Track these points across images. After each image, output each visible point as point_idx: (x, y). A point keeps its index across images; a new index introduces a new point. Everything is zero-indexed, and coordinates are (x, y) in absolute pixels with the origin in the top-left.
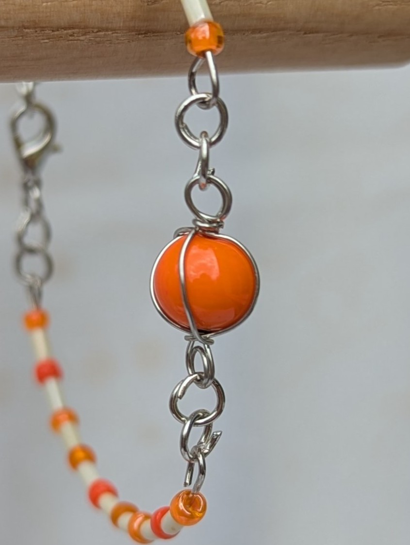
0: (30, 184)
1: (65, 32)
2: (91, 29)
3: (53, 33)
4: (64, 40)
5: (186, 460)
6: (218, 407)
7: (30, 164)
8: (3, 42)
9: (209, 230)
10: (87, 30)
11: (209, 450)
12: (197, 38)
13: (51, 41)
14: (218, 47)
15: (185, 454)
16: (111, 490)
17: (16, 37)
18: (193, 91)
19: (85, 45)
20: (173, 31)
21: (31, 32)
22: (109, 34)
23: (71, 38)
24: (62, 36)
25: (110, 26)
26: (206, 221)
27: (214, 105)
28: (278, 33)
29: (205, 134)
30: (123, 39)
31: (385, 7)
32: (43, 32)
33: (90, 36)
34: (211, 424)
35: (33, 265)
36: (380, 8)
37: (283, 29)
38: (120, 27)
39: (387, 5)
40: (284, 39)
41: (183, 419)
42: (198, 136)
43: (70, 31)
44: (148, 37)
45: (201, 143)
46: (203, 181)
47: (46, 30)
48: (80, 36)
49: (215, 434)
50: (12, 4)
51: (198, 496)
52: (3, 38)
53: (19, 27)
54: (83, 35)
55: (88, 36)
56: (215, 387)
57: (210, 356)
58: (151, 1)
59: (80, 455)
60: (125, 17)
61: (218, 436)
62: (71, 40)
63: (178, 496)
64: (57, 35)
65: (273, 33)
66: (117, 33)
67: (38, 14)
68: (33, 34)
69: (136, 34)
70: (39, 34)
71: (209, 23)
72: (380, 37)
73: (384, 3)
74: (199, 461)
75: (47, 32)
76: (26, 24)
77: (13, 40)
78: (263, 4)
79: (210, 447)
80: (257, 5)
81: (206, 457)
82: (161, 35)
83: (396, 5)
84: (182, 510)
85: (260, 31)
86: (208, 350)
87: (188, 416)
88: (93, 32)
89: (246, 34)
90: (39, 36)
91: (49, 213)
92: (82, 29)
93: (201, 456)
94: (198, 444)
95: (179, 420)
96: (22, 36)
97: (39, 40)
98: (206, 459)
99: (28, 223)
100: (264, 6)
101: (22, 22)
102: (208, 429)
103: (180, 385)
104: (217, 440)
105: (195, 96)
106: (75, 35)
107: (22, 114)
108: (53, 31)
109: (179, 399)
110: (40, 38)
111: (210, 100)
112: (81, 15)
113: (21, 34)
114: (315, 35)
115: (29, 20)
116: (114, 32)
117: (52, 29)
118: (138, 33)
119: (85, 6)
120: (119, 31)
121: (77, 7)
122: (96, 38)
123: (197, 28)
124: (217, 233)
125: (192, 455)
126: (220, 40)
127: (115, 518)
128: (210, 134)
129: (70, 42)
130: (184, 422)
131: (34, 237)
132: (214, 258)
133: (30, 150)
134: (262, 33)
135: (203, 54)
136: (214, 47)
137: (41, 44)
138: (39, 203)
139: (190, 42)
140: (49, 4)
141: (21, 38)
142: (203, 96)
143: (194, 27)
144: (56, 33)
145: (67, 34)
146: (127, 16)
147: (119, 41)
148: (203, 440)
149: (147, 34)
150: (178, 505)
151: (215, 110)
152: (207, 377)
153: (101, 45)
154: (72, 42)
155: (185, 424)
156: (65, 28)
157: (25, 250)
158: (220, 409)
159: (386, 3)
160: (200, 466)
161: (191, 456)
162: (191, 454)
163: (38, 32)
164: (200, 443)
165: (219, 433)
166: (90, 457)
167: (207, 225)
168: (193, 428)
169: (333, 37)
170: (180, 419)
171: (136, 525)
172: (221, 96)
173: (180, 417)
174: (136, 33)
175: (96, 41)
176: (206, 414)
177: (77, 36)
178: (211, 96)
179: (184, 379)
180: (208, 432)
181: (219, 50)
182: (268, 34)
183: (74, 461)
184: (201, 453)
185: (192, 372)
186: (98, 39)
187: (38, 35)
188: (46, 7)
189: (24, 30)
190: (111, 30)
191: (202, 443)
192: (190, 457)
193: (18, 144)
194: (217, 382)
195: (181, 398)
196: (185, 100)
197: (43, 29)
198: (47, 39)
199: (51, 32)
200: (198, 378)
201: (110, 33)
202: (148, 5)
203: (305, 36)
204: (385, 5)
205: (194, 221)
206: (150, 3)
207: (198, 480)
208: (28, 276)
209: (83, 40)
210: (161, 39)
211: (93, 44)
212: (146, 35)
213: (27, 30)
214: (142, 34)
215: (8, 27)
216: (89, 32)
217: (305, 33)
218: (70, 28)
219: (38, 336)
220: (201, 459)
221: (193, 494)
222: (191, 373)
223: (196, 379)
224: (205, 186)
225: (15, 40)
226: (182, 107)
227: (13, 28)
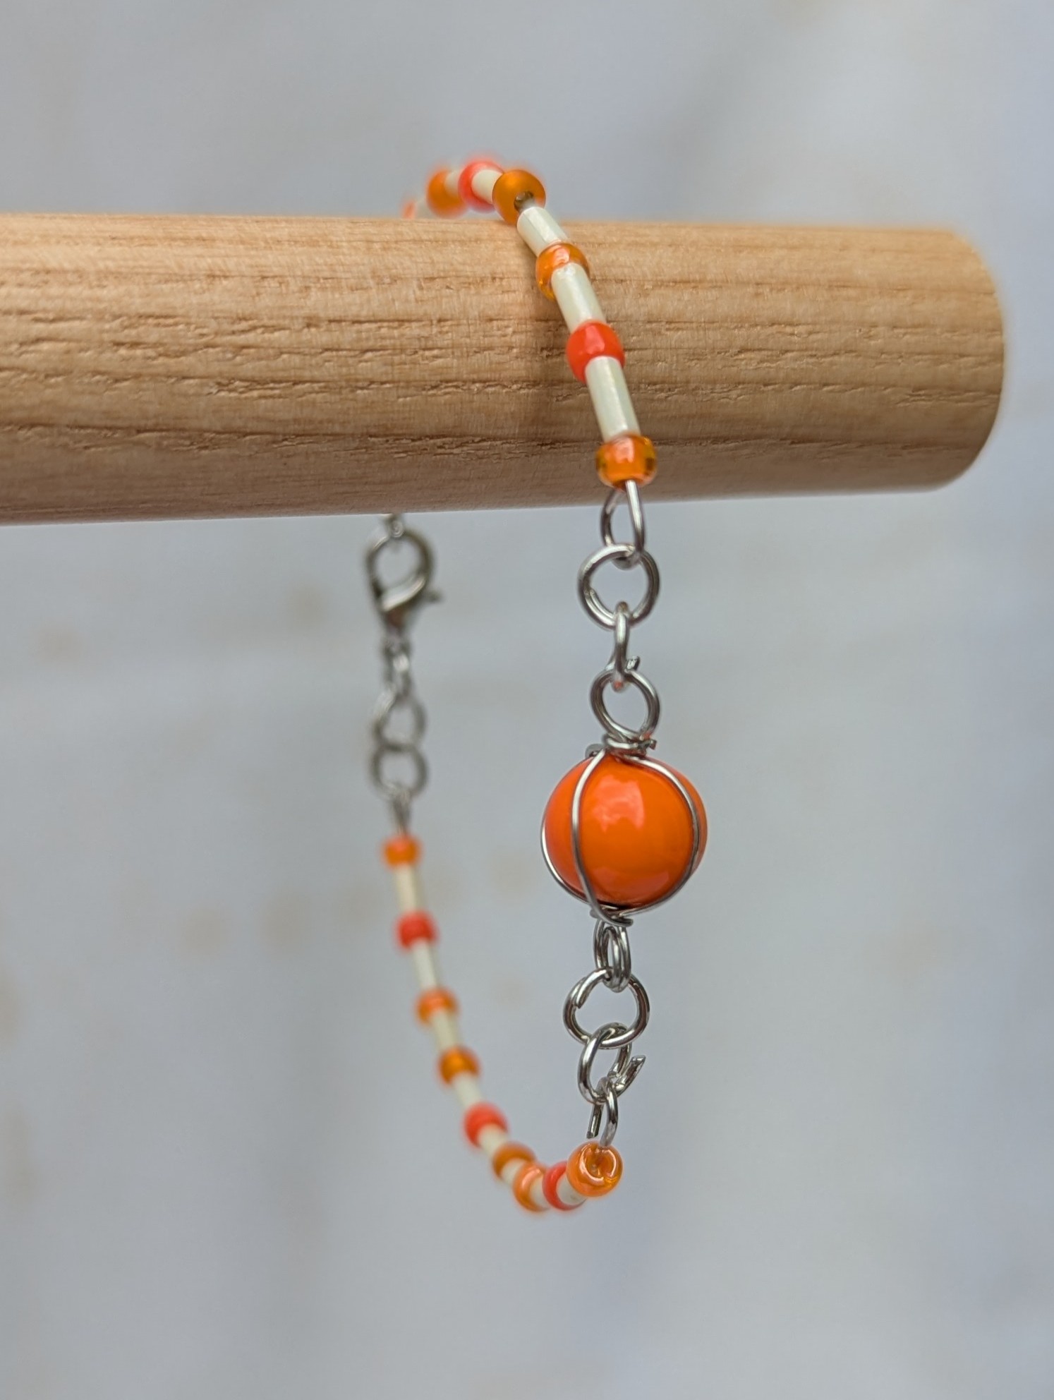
0: (394, 649)
1: (432, 441)
2: (471, 438)
3: (413, 444)
4: (429, 453)
5: (589, 1101)
6: (639, 1022)
7: (396, 620)
8: (336, 456)
9: (631, 752)
10: (465, 439)
11: (624, 1085)
12: (614, 461)
13: (410, 455)
14: (647, 474)
15: (585, 1092)
16: (498, 1122)
17: (357, 448)
18: (608, 540)
19: (460, 461)
20: (594, 440)
21: (379, 441)
22: (497, 445)
23: (440, 451)
24: (426, 447)
25: (499, 433)
26: (623, 739)
27: (637, 562)
28: (752, 442)
29: (623, 606)
30: (518, 452)
31: (914, 403)
32: (397, 442)
33: (469, 448)
34: (631, 1045)
35: (399, 770)
36: (908, 404)
37: (759, 437)
38: (514, 434)
39: (918, 400)
40: (761, 452)
41: (584, 1037)
42: (613, 608)
43: (439, 442)
44: (555, 448)
45: (616, 621)
46: (618, 677)
47: (402, 439)
48: (453, 448)
49: (634, 1060)
50: (352, 400)
51: (609, 1151)
52: (337, 451)
53: (362, 435)
54: (457, 447)
55: (465, 448)
56: (634, 990)
57: (625, 943)
58: (562, 396)
59: (457, 1062)
60: (523, 419)
61: (637, 1063)
62: (440, 454)
63: (579, 1152)
64: (419, 447)
65: (745, 442)
66: (510, 443)
67: (391, 415)
68: (382, 444)
69: (538, 445)
70: (391, 444)
71: (632, 437)
72: (904, 448)
73: (913, 398)
74: (607, 1102)
75: (404, 441)
76: (373, 431)
77: (352, 454)
78: (730, 399)
79: (627, 1082)
80: (722, 400)
81: (619, 1096)
82: (575, 446)
83: (929, 400)
84: (585, 1173)
85: (726, 439)
86: (623, 935)
87: (592, 1033)
88: (473, 442)
89: (703, 444)
90: (392, 448)
91: (422, 691)
92: (457, 437)
93: (611, 1094)
94: (609, 1075)
95: (578, 1039)
96: (366, 448)
97: (392, 453)
98: (618, 1099)
99: (393, 707)
100: (732, 402)
101: (367, 426)
102: (624, 1054)
103: (579, 986)
104: (638, 1069)
105: (611, 549)
106: (447, 446)
107: (383, 545)
108: (413, 440)
109: (577, 1008)
110: (392, 451)
111: (631, 556)
112: (456, 417)
113: (365, 446)
114: (808, 445)
115: (377, 424)
116: (505, 441)
117: (412, 437)
118: (541, 443)
119: (462, 403)
120: (512, 441)
121: (450, 405)
122: (478, 450)
123: (616, 445)
124: (642, 757)
125: (598, 1094)
126: (650, 464)
127: (499, 1166)
128: (632, 608)
129: (438, 457)
130: (585, 1042)
131: (400, 728)
132: (638, 793)
133: (394, 599)
134: (727, 442)
135: (622, 485)
136: (640, 475)
137: (395, 459)
138: (407, 678)
139: (605, 466)
140: (408, 399)
141: (364, 450)
142: (622, 548)
143: (611, 444)
144: (417, 443)
145: (435, 444)
146: (525, 417)
147: (512, 455)
148: (615, 1069)
149: (554, 444)
150: (578, 1167)
151: (639, 571)
152: (620, 974)
153: (484, 460)
154: (442, 456)
155: (586, 1046)
156: (432, 437)
157: (385, 747)
158: (641, 1025)
159: (917, 398)
160: (609, 1110)
161: (595, 1095)
162: (594, 1091)
163: (390, 442)
164: (612, 1074)
165: (640, 1060)
166: (471, 1066)
167: (626, 746)
168: (599, 1051)
169: (833, 448)
170: (579, 1037)
171: (524, 1183)
172: (649, 548)
173: (579, 1033)
174: (538, 443)
175: (477, 455)
176: (620, 1030)
177: (449, 448)
178: (632, 548)
179: (586, 976)
180: (624, 1059)
181: (648, 480)
182: (737, 443)
183: (447, 1072)
184: (612, 1091)
185: (602, 965)
186: (480, 453)
187: (390, 446)
188: (404, 405)
189: (369, 438)
190: (501, 439)
191: (615, 1074)
192: (593, 1097)
193: (378, 591)
194: (637, 981)
195: (580, 1005)
196: (593, 554)
197: (398, 437)
198: (403, 452)
199: (409, 441)
200: (607, 976)
201: (499, 443)
202: (557, 400)
203: (793, 446)
204: (914, 401)
205: (606, 738)
206: (560, 398)
207: (607, 1129)
208: (391, 786)
209: (458, 454)
210: (574, 452)
211: (472, 459)
212: (553, 446)
213: (373, 439)
214: (547, 444)
215: (345, 434)
216: (467, 442)
217: (793, 443)
218: (438, 437)
219: (404, 877)
220: (611, 1098)
221: (601, 1149)
222: (599, 966)
223: (602, 976)
224: (621, 685)
225: (355, 454)
226: (588, 566)
227: (353, 435)
